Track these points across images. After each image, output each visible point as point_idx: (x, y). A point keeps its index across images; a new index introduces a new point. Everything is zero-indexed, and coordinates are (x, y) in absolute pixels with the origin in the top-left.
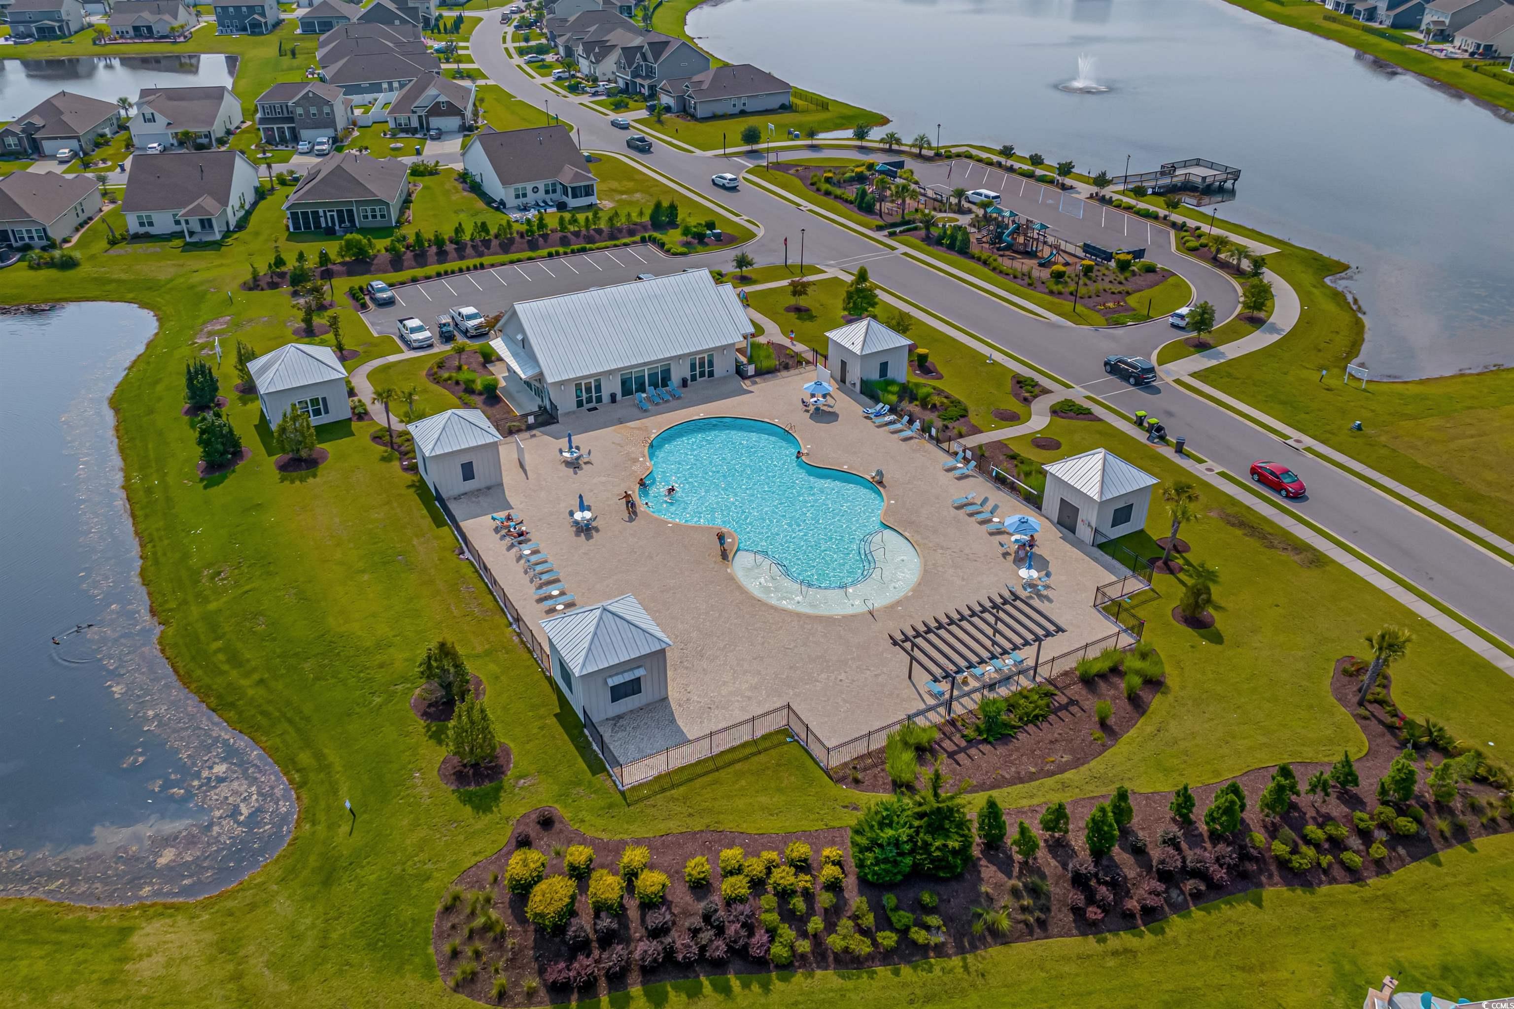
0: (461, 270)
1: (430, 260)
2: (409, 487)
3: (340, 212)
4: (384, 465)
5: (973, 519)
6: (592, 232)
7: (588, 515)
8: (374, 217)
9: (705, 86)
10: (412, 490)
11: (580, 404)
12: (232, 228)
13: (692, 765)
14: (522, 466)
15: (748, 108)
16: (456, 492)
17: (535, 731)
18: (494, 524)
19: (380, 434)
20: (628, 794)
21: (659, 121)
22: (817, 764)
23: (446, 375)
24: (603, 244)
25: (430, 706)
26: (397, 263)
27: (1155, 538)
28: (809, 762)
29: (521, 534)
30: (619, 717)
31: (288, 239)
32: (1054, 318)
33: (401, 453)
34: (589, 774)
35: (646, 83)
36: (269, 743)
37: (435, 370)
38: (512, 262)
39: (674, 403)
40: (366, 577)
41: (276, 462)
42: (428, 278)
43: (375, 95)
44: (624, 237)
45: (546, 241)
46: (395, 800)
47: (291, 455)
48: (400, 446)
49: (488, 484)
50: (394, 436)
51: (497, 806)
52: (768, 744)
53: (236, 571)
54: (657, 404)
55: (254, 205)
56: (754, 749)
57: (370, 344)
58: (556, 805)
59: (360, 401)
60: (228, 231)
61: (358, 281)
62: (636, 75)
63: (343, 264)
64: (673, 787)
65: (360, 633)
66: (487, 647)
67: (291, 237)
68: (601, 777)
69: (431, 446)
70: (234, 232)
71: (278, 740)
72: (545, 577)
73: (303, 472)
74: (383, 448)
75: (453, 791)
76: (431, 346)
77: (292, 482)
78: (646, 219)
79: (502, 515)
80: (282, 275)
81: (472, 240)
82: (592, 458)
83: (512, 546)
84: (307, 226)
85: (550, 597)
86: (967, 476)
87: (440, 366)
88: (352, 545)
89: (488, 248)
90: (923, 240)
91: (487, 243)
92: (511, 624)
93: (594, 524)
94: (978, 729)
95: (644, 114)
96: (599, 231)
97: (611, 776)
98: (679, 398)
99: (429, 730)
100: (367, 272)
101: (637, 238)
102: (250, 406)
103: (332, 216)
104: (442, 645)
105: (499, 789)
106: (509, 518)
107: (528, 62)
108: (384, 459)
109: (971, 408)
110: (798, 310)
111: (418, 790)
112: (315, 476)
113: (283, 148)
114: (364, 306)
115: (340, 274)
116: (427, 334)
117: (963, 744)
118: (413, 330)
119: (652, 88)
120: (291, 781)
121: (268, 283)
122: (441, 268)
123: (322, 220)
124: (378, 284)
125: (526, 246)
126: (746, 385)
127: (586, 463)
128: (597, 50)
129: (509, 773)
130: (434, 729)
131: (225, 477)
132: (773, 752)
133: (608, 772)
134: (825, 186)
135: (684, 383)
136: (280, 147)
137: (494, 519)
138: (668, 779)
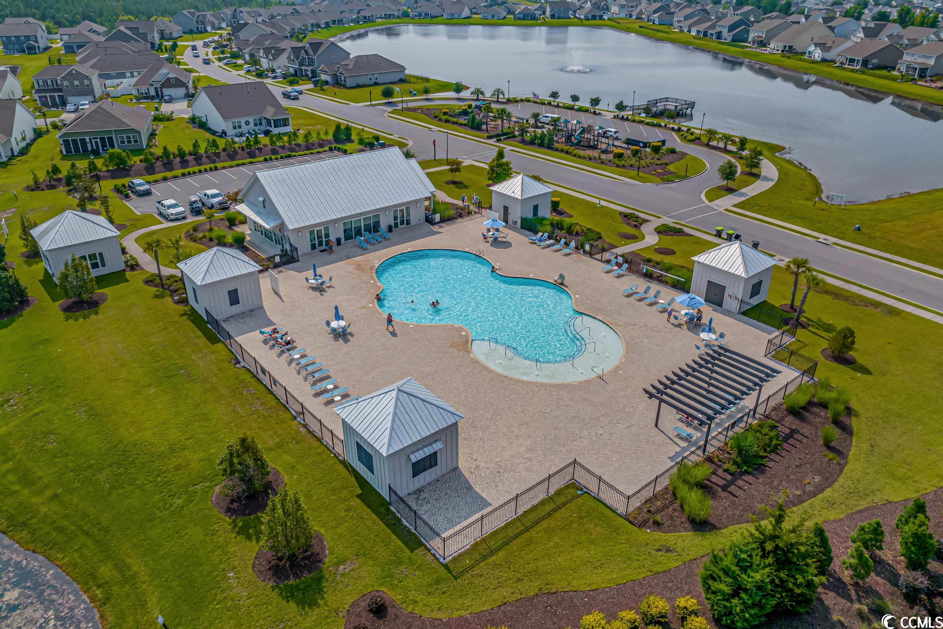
0: (200, 171)
1: (175, 167)
2: (182, 315)
3: (102, 139)
4: (158, 301)
5: (642, 303)
6: (293, 146)
7: (342, 323)
8: (129, 142)
9: (350, 67)
10: (186, 317)
11: (313, 247)
12: (16, 154)
13: (502, 528)
14: (276, 293)
15: (379, 81)
16: (225, 316)
17: (342, 514)
18: (262, 337)
19: (151, 278)
20: (451, 567)
21: (322, 90)
22: (614, 511)
23: (201, 235)
24: (303, 153)
25: (232, 501)
26: (150, 169)
27: (777, 305)
28: (607, 511)
29: (288, 343)
30: (420, 491)
31: (61, 159)
32: (628, 180)
33: (171, 291)
34: (408, 552)
35: (309, 69)
36: (66, 560)
37: (191, 232)
38: (238, 165)
39: (385, 243)
40: (152, 391)
41: (60, 306)
42: (175, 177)
43: (121, 80)
44: (316, 149)
45: (261, 152)
46: (211, 606)
47: (74, 299)
48: (170, 286)
49: (251, 307)
50: (164, 279)
51: (323, 598)
52: (562, 499)
53: (26, 397)
54: (373, 244)
55: (34, 141)
56: (553, 506)
57: (135, 220)
58: (383, 589)
59: (131, 256)
60: (13, 155)
61: (119, 182)
62: (301, 64)
63: (108, 171)
64: (492, 553)
65: (152, 440)
66: (277, 440)
67: (64, 158)
68: (419, 552)
69: (201, 277)
70: (17, 156)
71: (76, 555)
72: (317, 375)
73: (86, 312)
74: (155, 289)
75: (273, 588)
76: (184, 218)
77: (76, 319)
78: (330, 137)
79: (268, 330)
80: (59, 180)
81: (206, 152)
82: (333, 283)
83: (283, 352)
84: (77, 150)
85: (326, 391)
86: (622, 275)
87: (195, 230)
88: (136, 365)
89: (219, 158)
90: (520, 143)
91: (217, 155)
92: (295, 418)
93: (349, 330)
94: (735, 463)
95: (311, 86)
96: (299, 145)
97: (429, 550)
98: (388, 239)
99: (235, 526)
100: (128, 175)
101: (327, 148)
102: (35, 267)
103: (96, 142)
104: (243, 441)
105: (320, 579)
106: (275, 331)
107: (226, 64)
108: (156, 296)
109: (603, 234)
110: (454, 183)
111: (235, 591)
112: (96, 313)
113: (55, 109)
114: (127, 196)
115: (105, 178)
116: (181, 209)
117: (729, 477)
118: (169, 207)
119: (313, 72)
120: (93, 599)
121: (47, 186)
122: (186, 171)
123: (89, 145)
124: (137, 181)
125: (247, 155)
126: (435, 228)
127: (328, 287)
128: (273, 52)
129: (327, 560)
130: (240, 524)
131: (13, 321)
132: (571, 506)
133: (426, 546)
134: (444, 118)
135: (390, 229)
136: (52, 109)
137: (261, 332)
138: (484, 546)
